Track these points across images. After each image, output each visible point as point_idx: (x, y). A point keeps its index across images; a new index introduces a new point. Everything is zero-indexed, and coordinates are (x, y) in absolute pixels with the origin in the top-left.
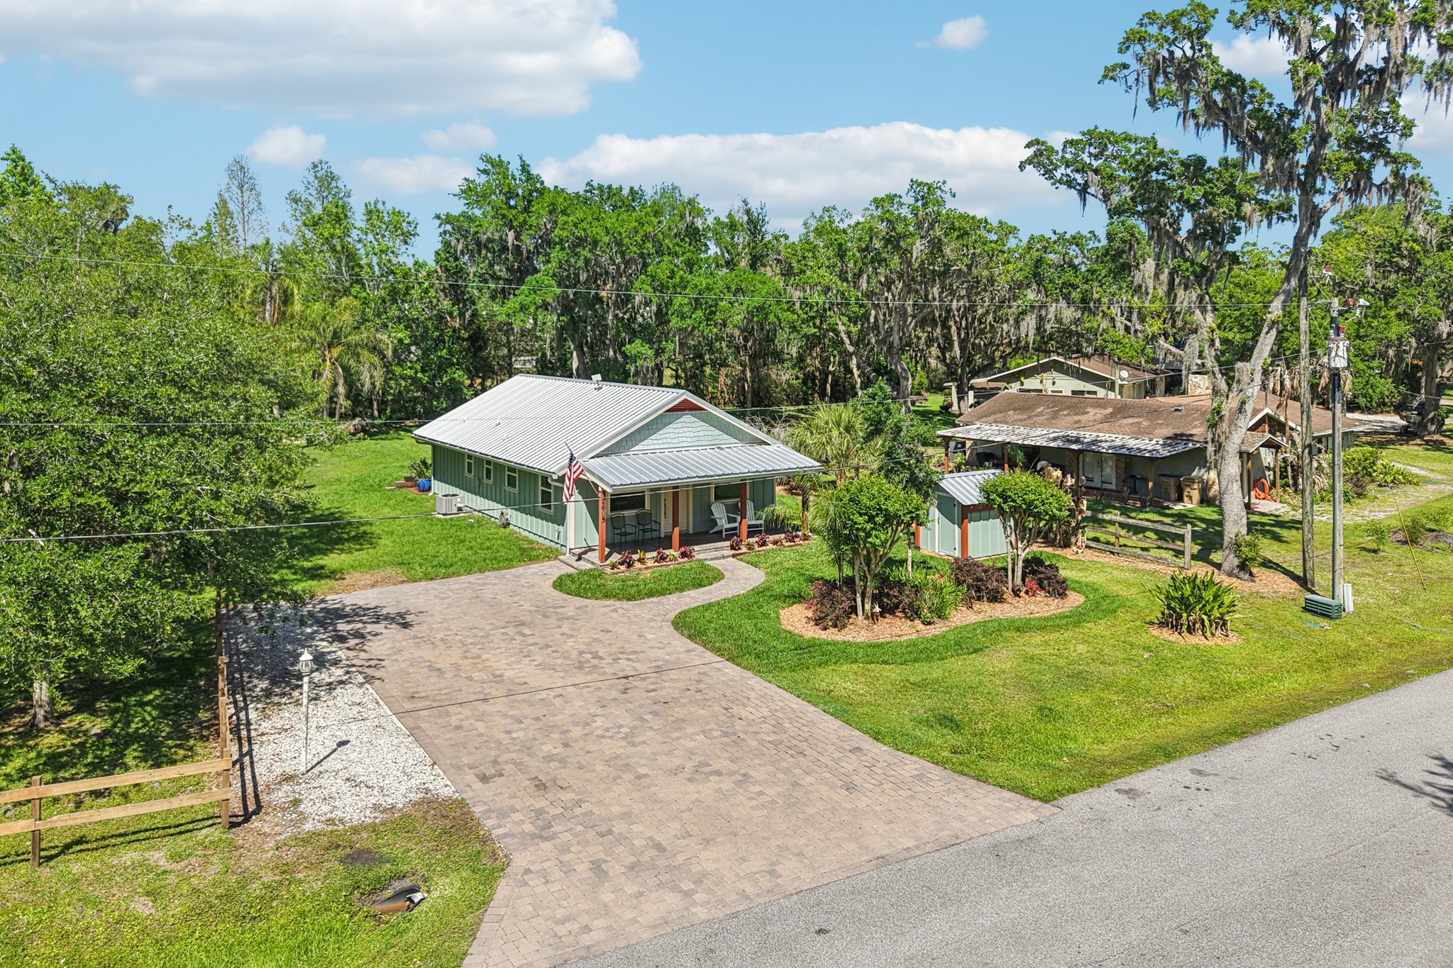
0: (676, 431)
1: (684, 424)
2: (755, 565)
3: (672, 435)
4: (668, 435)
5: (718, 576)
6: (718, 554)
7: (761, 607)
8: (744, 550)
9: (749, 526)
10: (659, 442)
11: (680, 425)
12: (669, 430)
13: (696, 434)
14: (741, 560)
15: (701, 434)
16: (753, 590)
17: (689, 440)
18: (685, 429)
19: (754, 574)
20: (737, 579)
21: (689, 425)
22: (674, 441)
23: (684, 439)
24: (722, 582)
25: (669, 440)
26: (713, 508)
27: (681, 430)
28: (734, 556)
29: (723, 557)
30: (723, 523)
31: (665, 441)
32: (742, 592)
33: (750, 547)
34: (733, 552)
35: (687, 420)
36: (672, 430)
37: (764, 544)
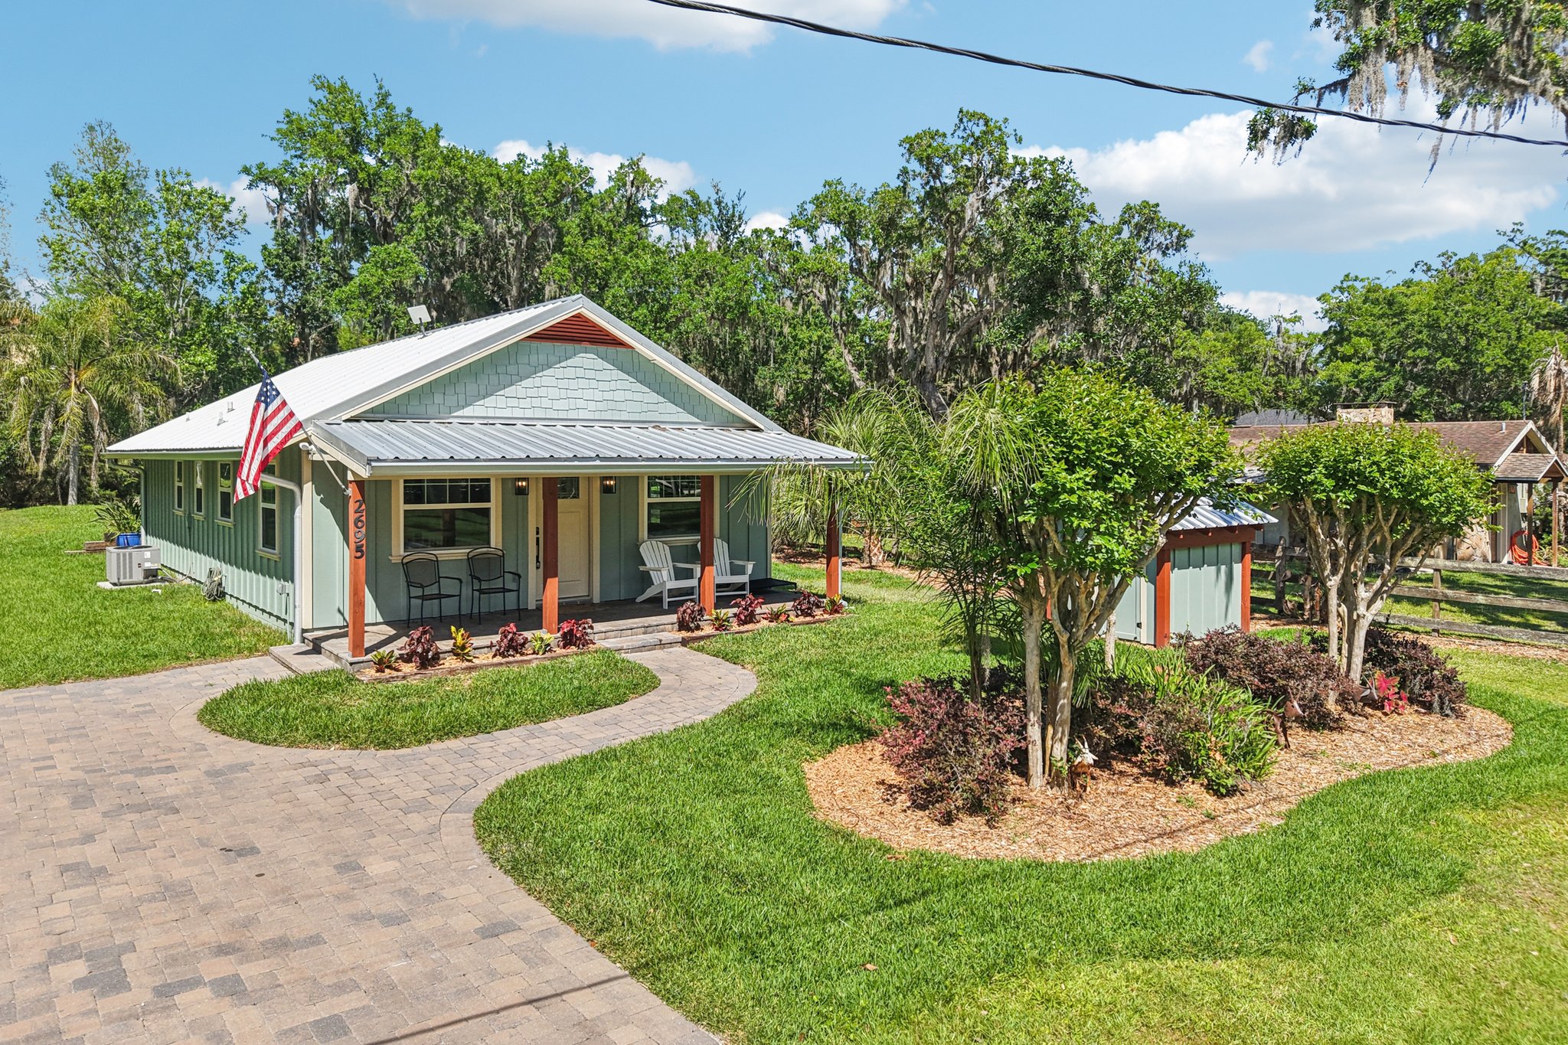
0: (563, 384)
1: (580, 372)
2: (734, 659)
3: (553, 393)
4: (543, 392)
5: (644, 683)
6: (650, 638)
7: (749, 757)
8: (708, 630)
9: (720, 587)
10: (523, 403)
11: (570, 372)
12: (546, 381)
13: (608, 396)
14: (701, 650)
15: (619, 396)
16: (728, 712)
17: (592, 406)
18: (583, 383)
19: (731, 678)
20: (689, 690)
21: (590, 374)
22: (557, 405)
23: (581, 403)
24: (652, 696)
25: (546, 403)
26: (644, 550)
27: (573, 384)
28: (684, 642)
29: (661, 645)
30: (664, 579)
31: (536, 402)
32: (699, 718)
33: (721, 625)
34: (684, 634)
35: (588, 364)
36: (552, 381)
37: (750, 618)
